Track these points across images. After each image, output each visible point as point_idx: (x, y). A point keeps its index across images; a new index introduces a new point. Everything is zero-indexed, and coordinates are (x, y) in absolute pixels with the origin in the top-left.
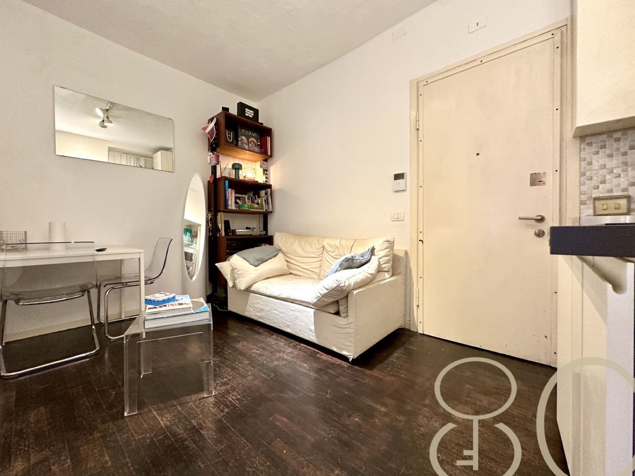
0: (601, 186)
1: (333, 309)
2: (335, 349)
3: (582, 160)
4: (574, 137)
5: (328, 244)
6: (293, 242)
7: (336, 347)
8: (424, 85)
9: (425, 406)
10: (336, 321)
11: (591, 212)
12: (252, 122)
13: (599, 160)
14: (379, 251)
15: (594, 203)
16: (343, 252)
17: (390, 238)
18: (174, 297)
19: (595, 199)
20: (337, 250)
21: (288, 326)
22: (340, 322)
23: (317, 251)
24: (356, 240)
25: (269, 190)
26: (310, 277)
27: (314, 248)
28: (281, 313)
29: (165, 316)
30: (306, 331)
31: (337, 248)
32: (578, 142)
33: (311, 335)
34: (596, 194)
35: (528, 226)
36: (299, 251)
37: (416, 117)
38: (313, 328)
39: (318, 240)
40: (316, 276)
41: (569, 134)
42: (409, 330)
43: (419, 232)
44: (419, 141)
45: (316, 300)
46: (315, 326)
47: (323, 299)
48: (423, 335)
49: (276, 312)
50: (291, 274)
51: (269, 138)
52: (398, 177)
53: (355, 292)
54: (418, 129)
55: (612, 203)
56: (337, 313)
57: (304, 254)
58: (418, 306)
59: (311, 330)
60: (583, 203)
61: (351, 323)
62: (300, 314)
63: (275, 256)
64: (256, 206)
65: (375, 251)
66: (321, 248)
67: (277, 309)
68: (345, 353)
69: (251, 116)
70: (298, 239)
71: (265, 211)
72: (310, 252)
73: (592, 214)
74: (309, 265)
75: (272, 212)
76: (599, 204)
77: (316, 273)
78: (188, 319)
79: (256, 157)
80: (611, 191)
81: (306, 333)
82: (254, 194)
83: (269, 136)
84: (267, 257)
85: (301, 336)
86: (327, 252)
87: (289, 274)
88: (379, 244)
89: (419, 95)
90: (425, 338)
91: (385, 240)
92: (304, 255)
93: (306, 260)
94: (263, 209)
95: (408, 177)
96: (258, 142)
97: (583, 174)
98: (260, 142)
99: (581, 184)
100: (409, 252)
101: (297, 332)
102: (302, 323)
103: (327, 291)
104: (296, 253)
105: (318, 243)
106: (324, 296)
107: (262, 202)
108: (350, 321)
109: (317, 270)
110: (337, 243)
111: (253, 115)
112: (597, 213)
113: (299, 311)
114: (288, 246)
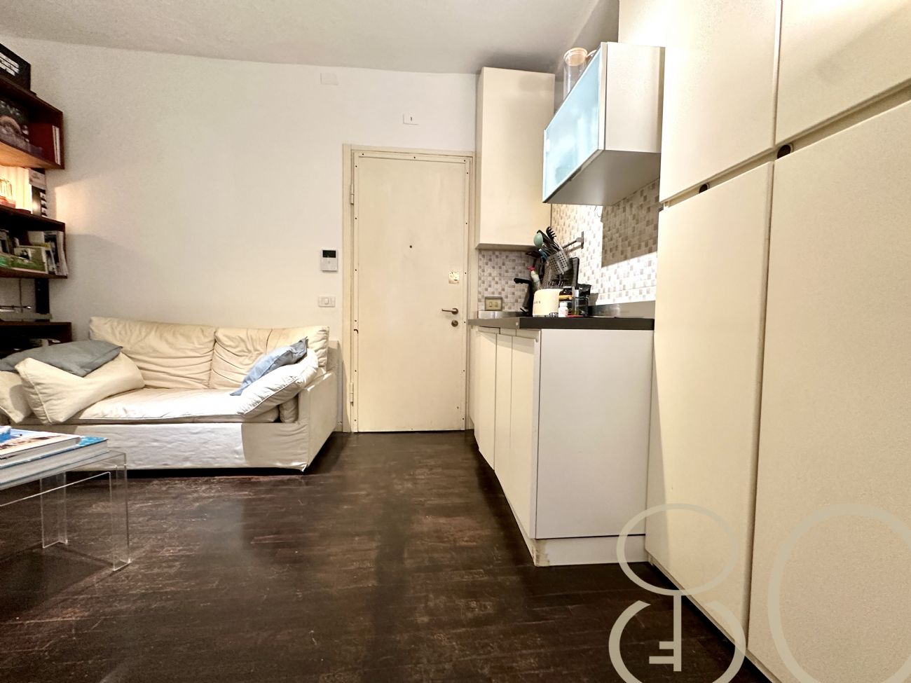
0: (489, 289)
1: (272, 417)
2: (279, 465)
3: (480, 267)
4: (476, 249)
5: (227, 336)
6: (143, 334)
7: (281, 461)
8: (360, 157)
9: (394, 478)
10: (281, 429)
11: (483, 308)
12: (13, 84)
13: (488, 269)
14: (314, 342)
15: (485, 302)
16: (254, 347)
17: (325, 328)
18: (9, 433)
19: (487, 298)
20: (242, 344)
21: (186, 459)
22: (287, 429)
23: (201, 346)
24: (272, 330)
25: (61, 234)
26: (189, 387)
27: (195, 342)
28: (169, 443)
29: (28, 459)
30: (227, 455)
31: (243, 341)
32: (477, 253)
33: (236, 458)
34: (487, 294)
35: (447, 317)
36: (164, 348)
37: (351, 189)
38: (240, 447)
39: (203, 331)
40: (201, 386)
41: (473, 247)
42: (342, 432)
43: (353, 321)
44: (353, 219)
45: (252, 408)
46: (244, 445)
47: (267, 404)
48: (359, 433)
49: (155, 444)
50: (146, 386)
51: (56, 131)
52: (329, 254)
53: (309, 389)
54: (353, 204)
55: (494, 302)
56: (278, 420)
57: (173, 353)
58: (352, 403)
59: (237, 452)
60: (479, 301)
61: (304, 426)
62: (213, 435)
63: (113, 359)
64: (20, 260)
65: (309, 342)
66: (211, 341)
67: (158, 438)
68: (294, 464)
69: (13, 73)
70: (154, 329)
71: (46, 272)
72: (188, 349)
73: (484, 309)
74: (187, 370)
75: (66, 277)
76: (488, 301)
77: (201, 381)
78: (69, 458)
79: (18, 159)
80: (493, 293)
81: (226, 458)
82: (11, 236)
83: (56, 125)
84: (100, 361)
85: (216, 465)
86: (224, 346)
87: (142, 388)
88: (312, 334)
89: (353, 167)
90: (361, 435)
91: (321, 329)
92: (174, 355)
93: (181, 361)
94: (44, 270)
95: (339, 255)
96: (22, 128)
97: (480, 279)
98: (28, 130)
99: (479, 286)
100: (341, 343)
101: (207, 462)
102: (218, 447)
103: (273, 393)
104: (155, 351)
105: (203, 335)
106: (269, 399)
107: (38, 253)
108: (302, 424)
109: (204, 377)
110: (243, 334)
111: (17, 70)
112: (487, 309)
113: (212, 431)
114: (132, 341)
